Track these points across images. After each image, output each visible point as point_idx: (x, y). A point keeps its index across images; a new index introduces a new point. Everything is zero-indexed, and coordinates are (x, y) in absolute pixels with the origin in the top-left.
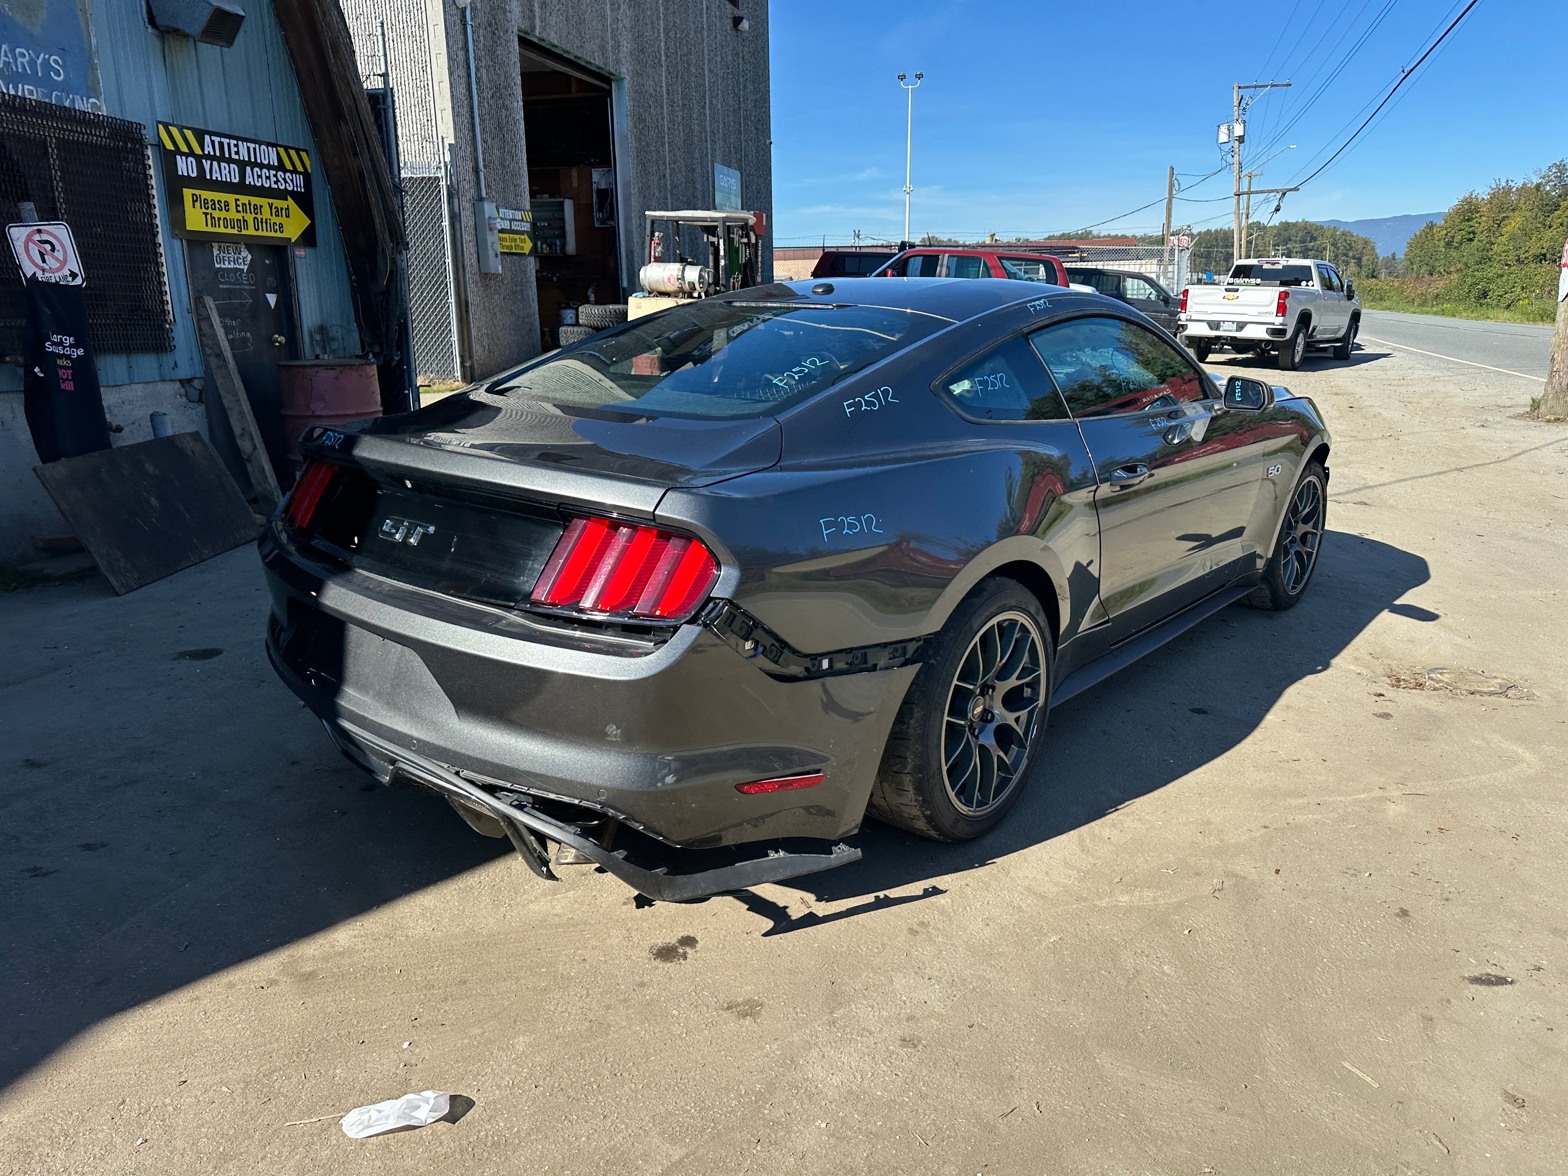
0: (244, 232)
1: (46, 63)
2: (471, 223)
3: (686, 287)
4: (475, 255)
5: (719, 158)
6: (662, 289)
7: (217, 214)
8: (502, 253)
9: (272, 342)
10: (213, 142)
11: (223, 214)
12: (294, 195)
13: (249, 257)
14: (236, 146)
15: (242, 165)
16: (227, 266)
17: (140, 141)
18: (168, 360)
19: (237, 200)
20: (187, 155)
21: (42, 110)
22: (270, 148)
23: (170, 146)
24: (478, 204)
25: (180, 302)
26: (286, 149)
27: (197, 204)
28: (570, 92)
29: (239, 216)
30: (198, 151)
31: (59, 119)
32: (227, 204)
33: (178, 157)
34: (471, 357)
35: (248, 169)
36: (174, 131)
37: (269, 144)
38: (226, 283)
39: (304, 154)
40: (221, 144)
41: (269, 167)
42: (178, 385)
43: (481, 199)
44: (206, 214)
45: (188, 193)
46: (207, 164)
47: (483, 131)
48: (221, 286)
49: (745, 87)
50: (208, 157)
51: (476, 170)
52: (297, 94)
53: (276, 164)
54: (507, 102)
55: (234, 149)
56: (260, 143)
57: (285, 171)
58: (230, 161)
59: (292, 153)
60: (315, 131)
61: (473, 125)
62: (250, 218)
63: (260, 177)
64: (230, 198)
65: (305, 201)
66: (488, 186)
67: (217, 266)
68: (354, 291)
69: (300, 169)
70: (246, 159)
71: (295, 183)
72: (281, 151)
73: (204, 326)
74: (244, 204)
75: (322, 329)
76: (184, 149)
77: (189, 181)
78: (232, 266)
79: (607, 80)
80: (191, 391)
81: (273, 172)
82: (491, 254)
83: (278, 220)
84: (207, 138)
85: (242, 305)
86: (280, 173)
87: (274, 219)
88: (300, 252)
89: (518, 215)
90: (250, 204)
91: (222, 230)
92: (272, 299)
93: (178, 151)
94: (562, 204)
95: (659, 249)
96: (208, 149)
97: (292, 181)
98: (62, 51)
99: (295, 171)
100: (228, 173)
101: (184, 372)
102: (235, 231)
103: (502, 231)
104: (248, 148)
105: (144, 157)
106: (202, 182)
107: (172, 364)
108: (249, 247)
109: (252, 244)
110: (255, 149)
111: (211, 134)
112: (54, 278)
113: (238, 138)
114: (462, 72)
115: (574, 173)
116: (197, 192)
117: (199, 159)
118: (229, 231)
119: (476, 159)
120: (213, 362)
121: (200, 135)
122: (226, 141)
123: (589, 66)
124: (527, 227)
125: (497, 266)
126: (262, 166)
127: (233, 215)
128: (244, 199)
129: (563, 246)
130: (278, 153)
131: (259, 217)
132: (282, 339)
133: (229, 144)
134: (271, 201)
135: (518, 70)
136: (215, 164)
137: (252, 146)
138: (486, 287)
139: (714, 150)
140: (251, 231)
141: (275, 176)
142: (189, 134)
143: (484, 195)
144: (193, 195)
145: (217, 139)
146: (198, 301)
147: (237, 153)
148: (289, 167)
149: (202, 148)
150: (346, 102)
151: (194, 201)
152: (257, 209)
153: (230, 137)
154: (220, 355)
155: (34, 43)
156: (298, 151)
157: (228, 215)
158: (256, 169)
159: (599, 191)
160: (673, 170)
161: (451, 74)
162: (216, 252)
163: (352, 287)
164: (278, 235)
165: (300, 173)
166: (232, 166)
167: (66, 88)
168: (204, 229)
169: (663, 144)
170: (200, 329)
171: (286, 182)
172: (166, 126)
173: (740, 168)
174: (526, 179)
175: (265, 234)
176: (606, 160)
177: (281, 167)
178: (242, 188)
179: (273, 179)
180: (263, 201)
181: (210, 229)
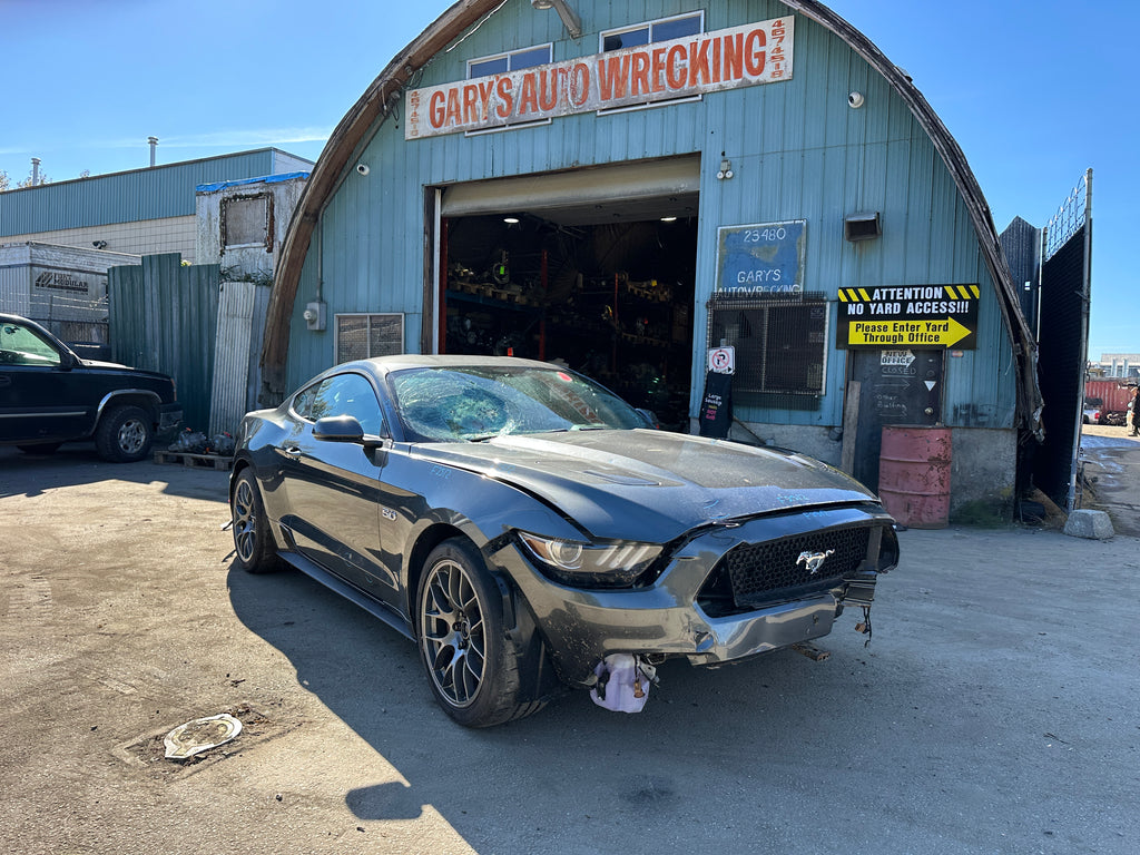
0: (900, 343)
1: (772, 275)
7: (874, 334)
10: (881, 293)
11: (882, 333)
12: (958, 316)
13: (913, 358)
14: (903, 292)
15: (904, 303)
16: (891, 363)
17: (822, 301)
18: (816, 415)
19: (896, 324)
20: (857, 303)
21: (765, 296)
22: (936, 289)
23: (844, 299)
25: (833, 385)
26: (954, 286)
27: (860, 330)
29: (897, 334)
30: (866, 298)
31: (773, 299)
32: (885, 327)
33: (850, 306)
35: (911, 304)
36: (851, 292)
37: (933, 286)
38: (888, 374)
39: (974, 289)
40: (888, 294)
41: (932, 300)
42: (823, 429)
44: (866, 335)
45: (853, 325)
46: (873, 307)
48: (884, 376)
50: (875, 301)
53: (940, 297)
55: (899, 294)
56: (927, 286)
57: (949, 300)
58: (895, 301)
59: (960, 287)
62: (906, 334)
63: (921, 308)
64: (890, 324)
65: (970, 319)
67: (882, 364)
69: (966, 296)
70: (910, 298)
71: (964, 307)
72: (949, 290)
74: (901, 326)
75: (969, 407)
76: (855, 299)
77: (856, 317)
78: (896, 364)
81: (934, 303)
83: (934, 334)
84: (877, 291)
85: (901, 388)
86: (944, 303)
87: (931, 333)
88: (956, 353)
90: (907, 325)
91: (879, 342)
93: (851, 301)
96: (876, 297)
97: (956, 307)
98: (782, 267)
99: (960, 299)
100: (891, 309)
101: (826, 421)
102: (891, 343)
104: (914, 292)
105: (825, 308)
106: (867, 316)
107: (819, 417)
108: (912, 352)
109: (915, 349)
110: (920, 292)
111: (880, 288)
112: (720, 371)
113: (903, 287)
116: (861, 323)
117: (866, 305)
118: (885, 343)
121: (870, 291)
122: (892, 290)
126: (924, 301)
127: (890, 332)
128: (903, 323)
130: (944, 291)
131: (915, 333)
132: (929, 410)
133: (895, 292)
134: (930, 322)
136: (880, 305)
137: (917, 290)
140: (906, 341)
141: (938, 305)
142: (862, 292)
144: (858, 325)
145: (884, 291)
147: (903, 296)
148: (953, 296)
149: (871, 296)
151: (858, 328)
152: (915, 328)
153: (897, 287)
155: (767, 266)
156: (967, 286)
157: (885, 334)
158: (918, 303)
162: (883, 356)
164: (933, 343)
165: (965, 300)
166: (895, 304)
167: (779, 284)
168: (864, 343)
171: (948, 307)
172: (844, 290)
175: (919, 342)
177: (945, 299)
178: (903, 316)
179: (935, 307)
180: (923, 323)
181: (868, 343)
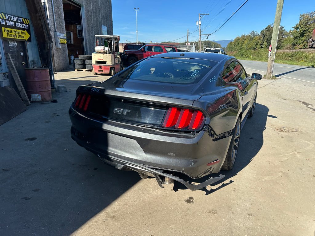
0: (16, 38)
2: (54, 37)
3: (105, 51)
4: (55, 44)
5: (103, 24)
6: (100, 52)
7: (10, 33)
8: (61, 43)
9: (22, 64)
10: (8, 16)
11: (11, 34)
12: (27, 30)
13: (17, 44)
14: (13, 17)
15: (15, 22)
16: (12, 46)
19: (14, 30)
20: (3, 19)
24: (55, 32)
25: (2, 54)
26: (24, 19)
27: (5, 31)
28: (71, 8)
29: (15, 34)
30: (5, 18)
32: (12, 31)
33: (1, 20)
34: (55, 66)
35: (16, 23)
37: (20, 17)
38: (12, 50)
39: (28, 20)
40: (10, 17)
41: (21, 23)
42: (3, 74)
43: (56, 31)
44: (7, 33)
46: (7, 22)
47: (55, 16)
48: (11, 51)
49: (107, 9)
50: (7, 20)
51: (54, 25)
52: (26, 6)
54: (60, 10)
55: (13, 18)
56: (19, 17)
57: (24, 24)
58: (12, 21)
59: (25, 19)
60: (30, 15)
61: (53, 14)
62: (17, 35)
63: (19, 25)
64: (13, 30)
65: (29, 31)
66: (57, 28)
67: (10, 46)
68: (40, 52)
69: (27, 23)
71: (26, 27)
72: (23, 19)
73: (8, 60)
74: (16, 31)
75: (33, 61)
77: (3, 26)
78: (13, 46)
79: (80, 6)
80: (6, 76)
82: (59, 44)
83: (23, 35)
84: (7, 15)
85: (15, 55)
86: (23, 24)
87: (22, 35)
88: (28, 43)
89: (63, 35)
91: (11, 37)
92: (22, 54)
93: (1, 18)
94: (70, 33)
95: (98, 43)
96: (7, 18)
99: (26, 24)
100: (11, 24)
101: (4, 71)
102: (14, 38)
103: (60, 39)
104: (16, 18)
106: (6, 26)
107: (1, 69)
108: (17, 41)
111: (8, 14)
114: (50, 3)
115: (72, 26)
116: (5, 28)
117: (5, 20)
118: (13, 38)
119: (54, 22)
120: (11, 69)
121: (5, 14)
122: (11, 16)
123: (76, 3)
124: (65, 38)
125: (60, 46)
126: (19, 23)
127: (13, 34)
128: (16, 30)
129: (71, 42)
130: (22, 20)
131: (19, 34)
132: (25, 63)
133: (12, 17)
134: (21, 31)
135: (62, 3)
136: (9, 21)
138: (57, 51)
139: (102, 22)
140: (17, 38)
141: (22, 25)
142: (3, 14)
143: (56, 30)
144: (4, 29)
145: (9, 16)
146: (6, 54)
147: (14, 19)
148: (25, 23)
150: (38, 8)
151: (5, 30)
152: (18, 33)
154: (12, 67)
156: (27, 19)
158: (18, 23)
159: (78, 30)
160: (94, 26)
161: (48, 3)
162: (9, 43)
163: (39, 51)
164: (23, 39)
165: (27, 24)
166: (13, 22)
168: (7, 37)
169: (92, 21)
170: (7, 61)
171: (24, 26)
173: (107, 26)
174: (65, 27)
175: (21, 39)
176: (80, 23)
177: (23, 23)
178: (15, 27)
179: (22, 26)
180: (20, 31)
181: (8, 37)
